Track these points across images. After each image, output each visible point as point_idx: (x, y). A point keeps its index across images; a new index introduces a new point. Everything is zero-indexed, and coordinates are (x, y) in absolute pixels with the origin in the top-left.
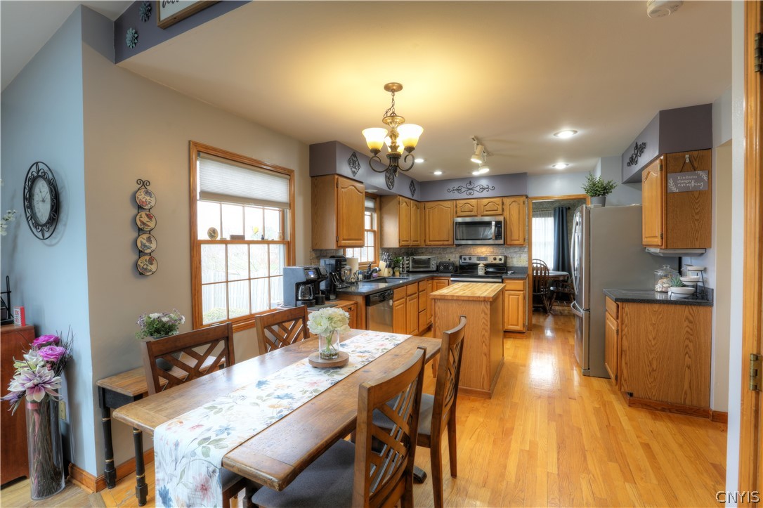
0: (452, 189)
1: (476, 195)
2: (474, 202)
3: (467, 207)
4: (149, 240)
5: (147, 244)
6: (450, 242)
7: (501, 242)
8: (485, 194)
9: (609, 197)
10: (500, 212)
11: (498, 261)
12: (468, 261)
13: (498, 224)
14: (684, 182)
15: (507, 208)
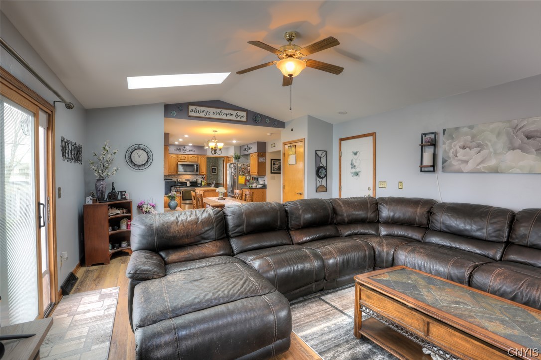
1: (187, 153)
2: (186, 156)
3: (183, 158)
6: (175, 173)
7: (198, 173)
8: (191, 153)
9: (239, 160)
10: (197, 161)
11: (194, 181)
12: (181, 181)
13: (197, 165)
14: (261, 159)
15: (199, 159)
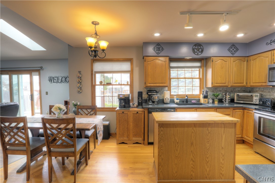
0: (269, 42)
4: (80, 85)
5: (80, 86)
